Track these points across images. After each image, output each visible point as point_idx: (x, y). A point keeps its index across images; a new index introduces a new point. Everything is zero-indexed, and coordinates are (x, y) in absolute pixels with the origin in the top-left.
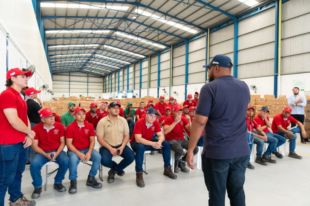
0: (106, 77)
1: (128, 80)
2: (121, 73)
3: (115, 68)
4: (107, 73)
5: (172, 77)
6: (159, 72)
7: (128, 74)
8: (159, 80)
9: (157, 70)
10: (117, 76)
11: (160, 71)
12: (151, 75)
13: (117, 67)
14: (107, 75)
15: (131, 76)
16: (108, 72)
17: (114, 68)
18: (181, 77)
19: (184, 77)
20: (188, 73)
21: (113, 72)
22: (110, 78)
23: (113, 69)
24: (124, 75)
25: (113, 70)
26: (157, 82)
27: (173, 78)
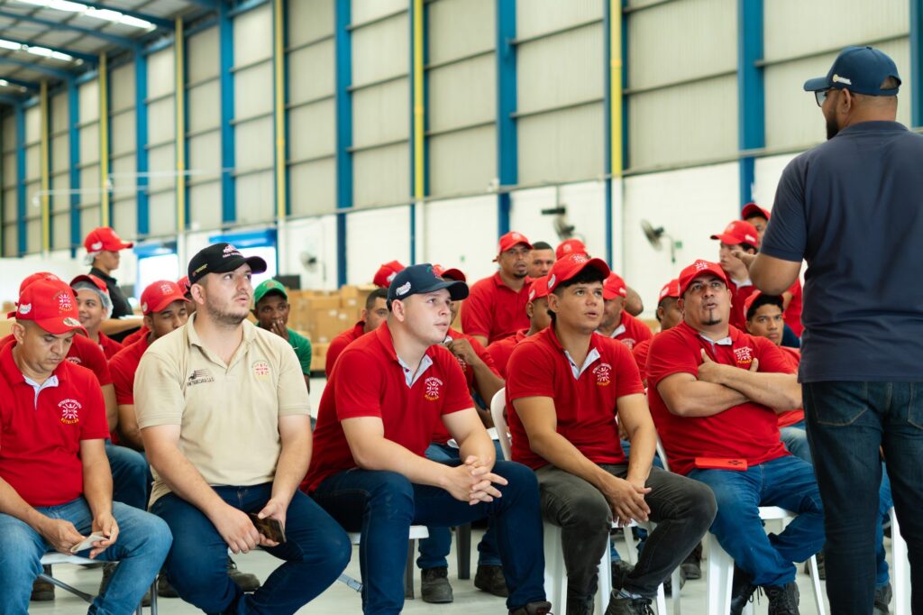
0: (24, 111)
1: (228, 129)
2: (163, 70)
3: (107, 24)
4: (30, 74)
5: (626, 98)
6: (509, 52)
7: (228, 76)
8: (508, 123)
9: (489, 40)
10: (125, 93)
11: (515, 47)
12: (439, 79)
13: (124, 12)
14: (34, 87)
15: (255, 93)
16: (38, 60)
17: (99, 30)
18: (699, 90)
19: (728, 97)
20: (760, 54)
21: (92, 60)
22: (61, 122)
23: (85, 32)
24: (186, 91)
25: (90, 44)
26: (488, 143)
27: (635, 105)
